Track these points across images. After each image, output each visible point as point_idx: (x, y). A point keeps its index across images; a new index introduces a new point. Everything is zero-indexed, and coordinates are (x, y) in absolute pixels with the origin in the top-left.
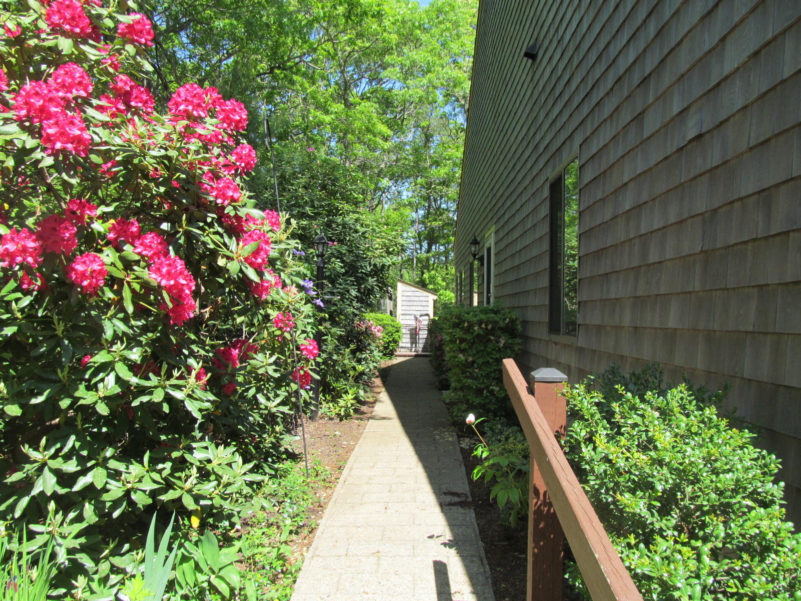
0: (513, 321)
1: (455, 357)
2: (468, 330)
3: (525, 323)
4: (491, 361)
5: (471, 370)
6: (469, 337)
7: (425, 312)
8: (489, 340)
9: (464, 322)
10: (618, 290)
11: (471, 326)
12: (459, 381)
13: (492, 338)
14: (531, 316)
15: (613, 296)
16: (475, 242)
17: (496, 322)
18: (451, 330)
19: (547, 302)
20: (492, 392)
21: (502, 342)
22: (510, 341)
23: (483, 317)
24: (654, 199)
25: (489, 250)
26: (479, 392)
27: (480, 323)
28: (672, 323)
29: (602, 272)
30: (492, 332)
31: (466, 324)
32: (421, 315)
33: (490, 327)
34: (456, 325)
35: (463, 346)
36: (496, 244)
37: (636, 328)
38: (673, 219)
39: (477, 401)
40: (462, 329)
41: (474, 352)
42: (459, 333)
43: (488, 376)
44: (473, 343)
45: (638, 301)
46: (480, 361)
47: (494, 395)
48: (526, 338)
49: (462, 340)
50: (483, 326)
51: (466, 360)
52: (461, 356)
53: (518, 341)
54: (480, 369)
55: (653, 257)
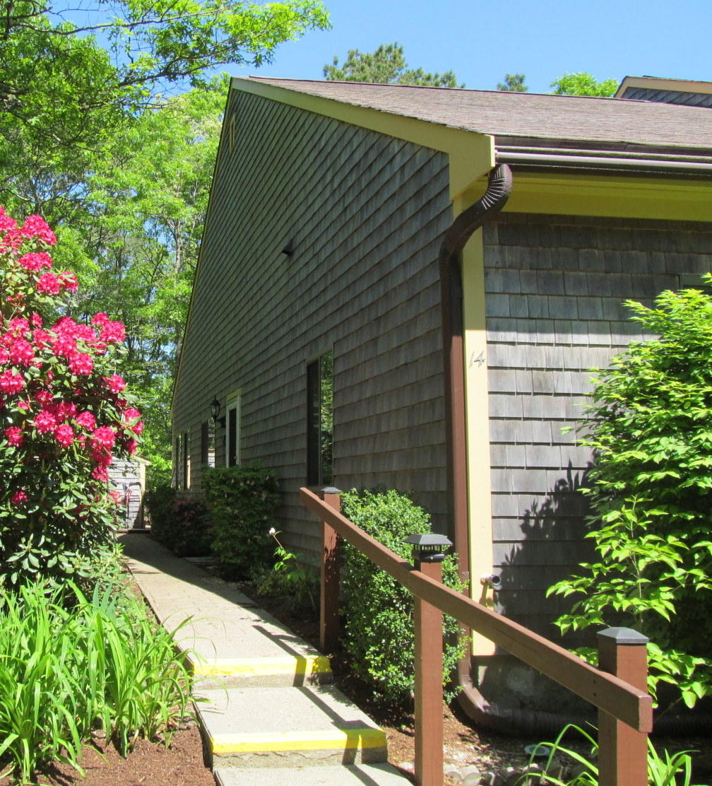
0: (271, 479)
1: (223, 510)
2: (234, 486)
3: (282, 480)
4: (254, 513)
5: (237, 521)
6: (235, 492)
7: (136, 481)
8: (252, 495)
9: (230, 479)
10: (362, 449)
11: (237, 482)
12: (226, 531)
13: (255, 493)
14: (287, 473)
15: (359, 453)
16: (216, 403)
17: (258, 479)
18: (217, 487)
19: (305, 461)
20: (255, 541)
21: (264, 496)
22: (271, 496)
23: (247, 474)
24: (384, 393)
25: (233, 412)
26: (244, 541)
27: (245, 480)
28: (394, 468)
29: (351, 437)
30: (254, 488)
31: (233, 481)
32: (131, 484)
33: (253, 483)
34: (223, 482)
35: (230, 500)
36: (242, 407)
37: (374, 473)
38: (394, 408)
39: (243, 548)
40: (229, 485)
41: (240, 505)
42: (226, 489)
43: (251, 526)
44: (238, 498)
45: (376, 456)
46: (245, 513)
47: (257, 544)
48: (283, 494)
49: (229, 495)
50: (248, 482)
51: (233, 512)
52: (228, 508)
53: (276, 495)
54: (245, 520)
55: (384, 429)
